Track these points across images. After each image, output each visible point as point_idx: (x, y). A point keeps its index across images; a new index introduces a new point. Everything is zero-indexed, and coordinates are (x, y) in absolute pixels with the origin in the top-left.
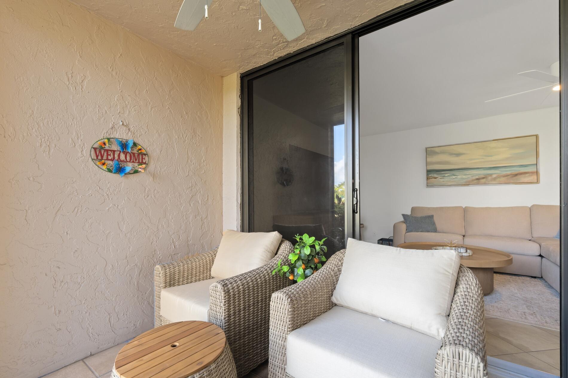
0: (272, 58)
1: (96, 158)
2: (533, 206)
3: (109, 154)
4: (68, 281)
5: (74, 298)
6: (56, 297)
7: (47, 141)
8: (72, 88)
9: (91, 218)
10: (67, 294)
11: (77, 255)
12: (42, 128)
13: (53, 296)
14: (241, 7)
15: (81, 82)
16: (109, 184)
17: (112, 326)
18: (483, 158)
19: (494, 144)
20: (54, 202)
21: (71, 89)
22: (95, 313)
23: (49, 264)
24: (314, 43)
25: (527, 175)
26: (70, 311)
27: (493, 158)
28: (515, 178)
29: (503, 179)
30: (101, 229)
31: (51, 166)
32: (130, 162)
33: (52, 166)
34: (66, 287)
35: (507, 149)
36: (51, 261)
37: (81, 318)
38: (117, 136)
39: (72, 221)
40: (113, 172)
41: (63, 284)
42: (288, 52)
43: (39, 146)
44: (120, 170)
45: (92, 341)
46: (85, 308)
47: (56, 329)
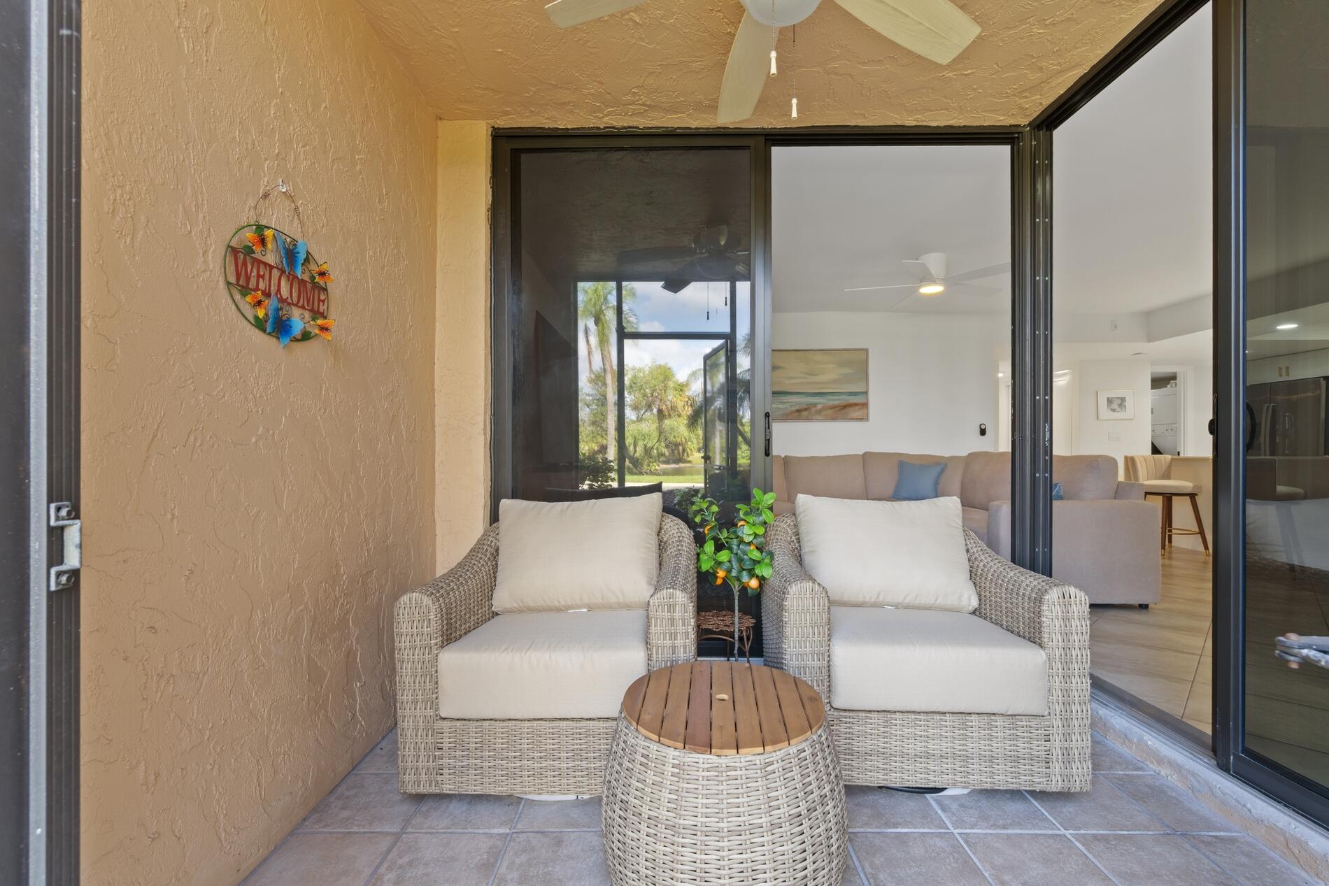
0: (594, 123)
1: (235, 283)
2: (866, 454)
3: (262, 273)
4: (174, 673)
5: (188, 725)
6: (148, 729)
7: (128, 200)
8: (185, 44)
9: (221, 469)
10: (172, 715)
11: (193, 584)
12: (116, 150)
13: (141, 729)
14: (632, 14)
15: (206, 33)
16: (258, 363)
17: (263, 797)
18: (805, 378)
19: (818, 357)
20: (145, 410)
21: (183, 45)
22: (230, 762)
23: (131, 619)
24: (694, 127)
25: (857, 407)
26: (180, 770)
27: (818, 379)
28: (844, 411)
29: (830, 412)
30: (243, 501)
31: (136, 287)
32: (296, 305)
33: (139, 286)
34: (171, 691)
35: (834, 366)
36: (136, 611)
37: (202, 788)
38: (272, 223)
39: (182, 476)
40: (268, 331)
41: (163, 683)
42: (635, 124)
43: (108, 213)
44: (280, 327)
45: (225, 852)
46: (210, 753)
47: (149, 838)
